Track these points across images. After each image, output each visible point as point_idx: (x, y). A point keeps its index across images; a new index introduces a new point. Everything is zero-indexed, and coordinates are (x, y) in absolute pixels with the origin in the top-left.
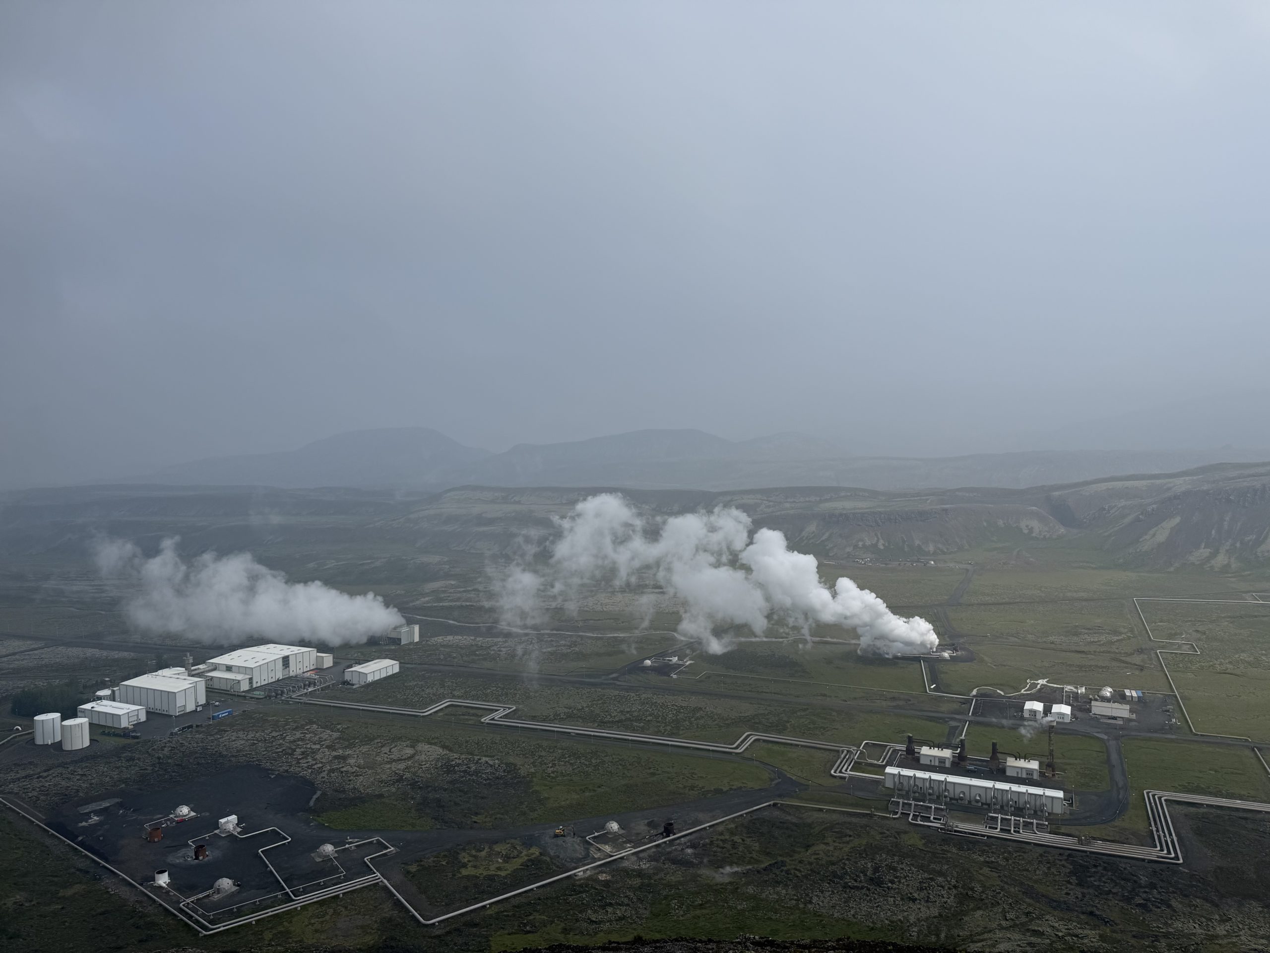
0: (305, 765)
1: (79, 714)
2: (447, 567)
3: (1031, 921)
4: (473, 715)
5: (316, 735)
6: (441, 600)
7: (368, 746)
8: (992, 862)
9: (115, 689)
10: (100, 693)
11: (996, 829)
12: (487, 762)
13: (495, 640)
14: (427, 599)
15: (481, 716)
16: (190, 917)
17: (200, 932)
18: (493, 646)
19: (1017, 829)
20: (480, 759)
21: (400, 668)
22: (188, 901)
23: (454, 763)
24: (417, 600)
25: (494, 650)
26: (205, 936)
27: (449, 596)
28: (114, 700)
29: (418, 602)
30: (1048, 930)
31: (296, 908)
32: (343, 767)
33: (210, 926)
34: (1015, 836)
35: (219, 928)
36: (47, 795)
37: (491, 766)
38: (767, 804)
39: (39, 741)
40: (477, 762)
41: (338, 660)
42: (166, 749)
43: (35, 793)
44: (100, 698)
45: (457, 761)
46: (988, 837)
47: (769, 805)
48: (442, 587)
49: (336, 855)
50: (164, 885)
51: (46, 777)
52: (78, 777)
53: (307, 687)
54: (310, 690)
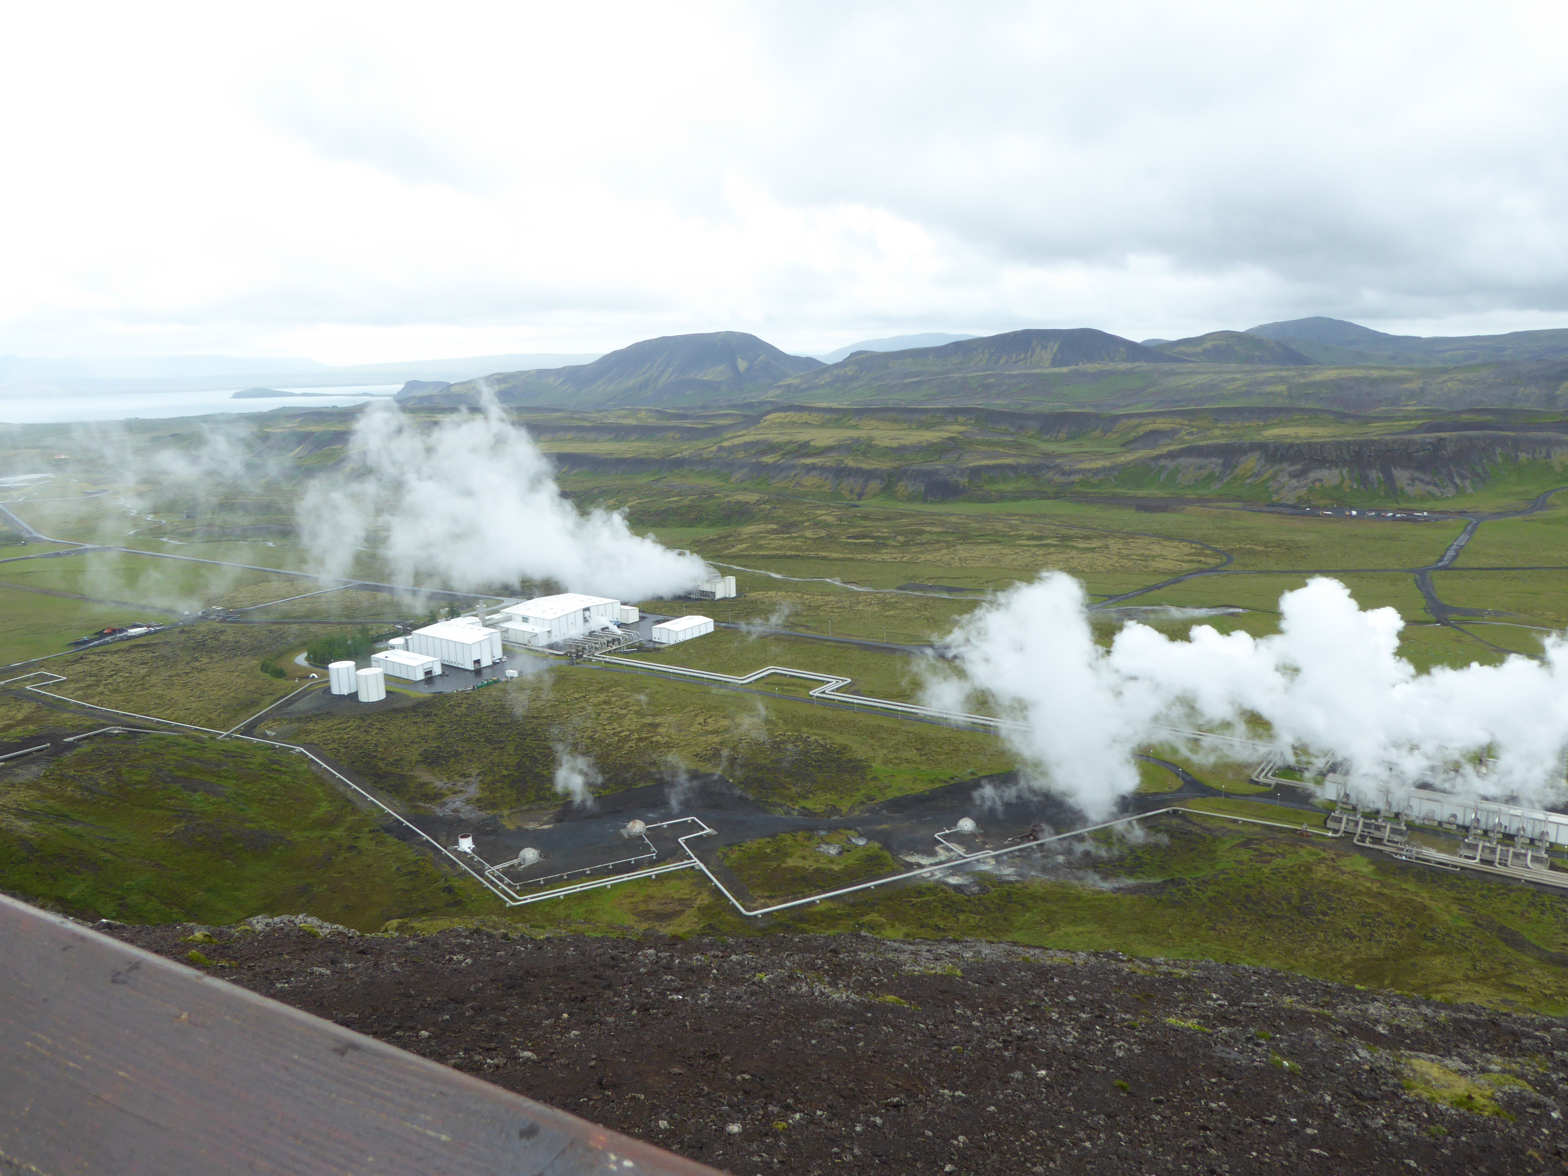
0: (612, 732)
1: (373, 664)
2: (768, 507)
3: (1509, 974)
4: (801, 686)
5: (622, 699)
6: (760, 547)
7: (680, 715)
8: (1464, 899)
9: (408, 637)
10: (392, 642)
11: (1474, 858)
12: (817, 741)
13: (827, 598)
14: (744, 546)
15: (811, 689)
16: (496, 886)
17: (506, 902)
18: (823, 605)
19: (1503, 861)
20: (808, 737)
21: (715, 626)
22: (494, 868)
23: (778, 739)
24: (733, 546)
25: (825, 611)
26: (511, 907)
27: (769, 544)
28: (408, 650)
29: (733, 550)
30: (1532, 986)
31: (605, 886)
32: (652, 737)
33: (516, 896)
34: (1500, 869)
35: (526, 899)
36: (346, 748)
37: (822, 746)
38: (1165, 810)
39: (335, 691)
40: (806, 740)
41: (644, 615)
42: (463, 706)
43: (335, 746)
44: (393, 647)
45: (782, 737)
46: (1462, 868)
47: (1168, 812)
48: (762, 532)
49: (648, 833)
50: (469, 851)
51: (345, 729)
52: (376, 731)
53: (611, 644)
54: (614, 647)
